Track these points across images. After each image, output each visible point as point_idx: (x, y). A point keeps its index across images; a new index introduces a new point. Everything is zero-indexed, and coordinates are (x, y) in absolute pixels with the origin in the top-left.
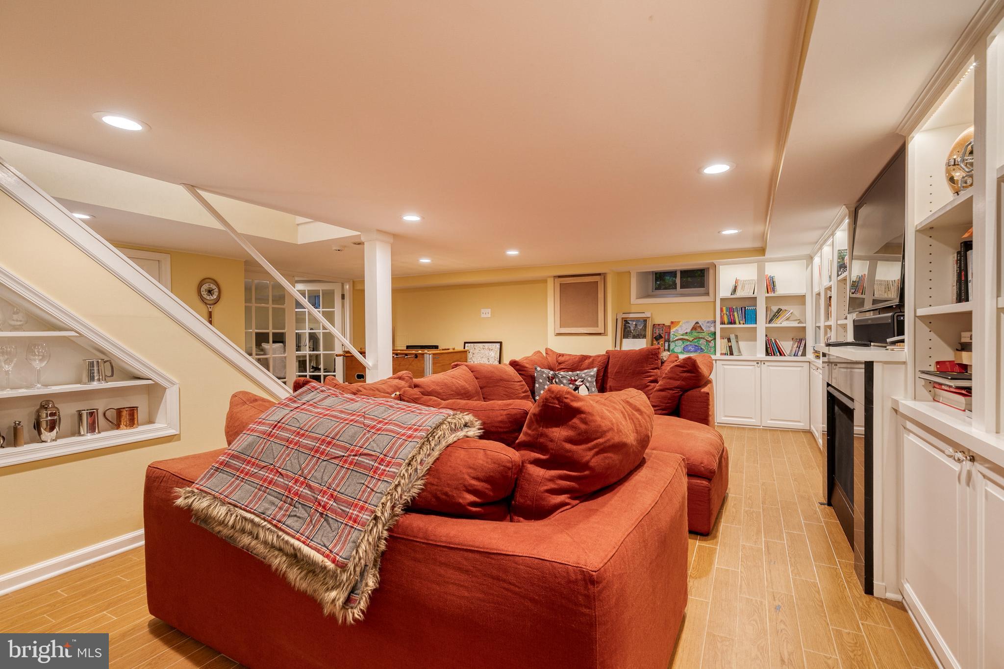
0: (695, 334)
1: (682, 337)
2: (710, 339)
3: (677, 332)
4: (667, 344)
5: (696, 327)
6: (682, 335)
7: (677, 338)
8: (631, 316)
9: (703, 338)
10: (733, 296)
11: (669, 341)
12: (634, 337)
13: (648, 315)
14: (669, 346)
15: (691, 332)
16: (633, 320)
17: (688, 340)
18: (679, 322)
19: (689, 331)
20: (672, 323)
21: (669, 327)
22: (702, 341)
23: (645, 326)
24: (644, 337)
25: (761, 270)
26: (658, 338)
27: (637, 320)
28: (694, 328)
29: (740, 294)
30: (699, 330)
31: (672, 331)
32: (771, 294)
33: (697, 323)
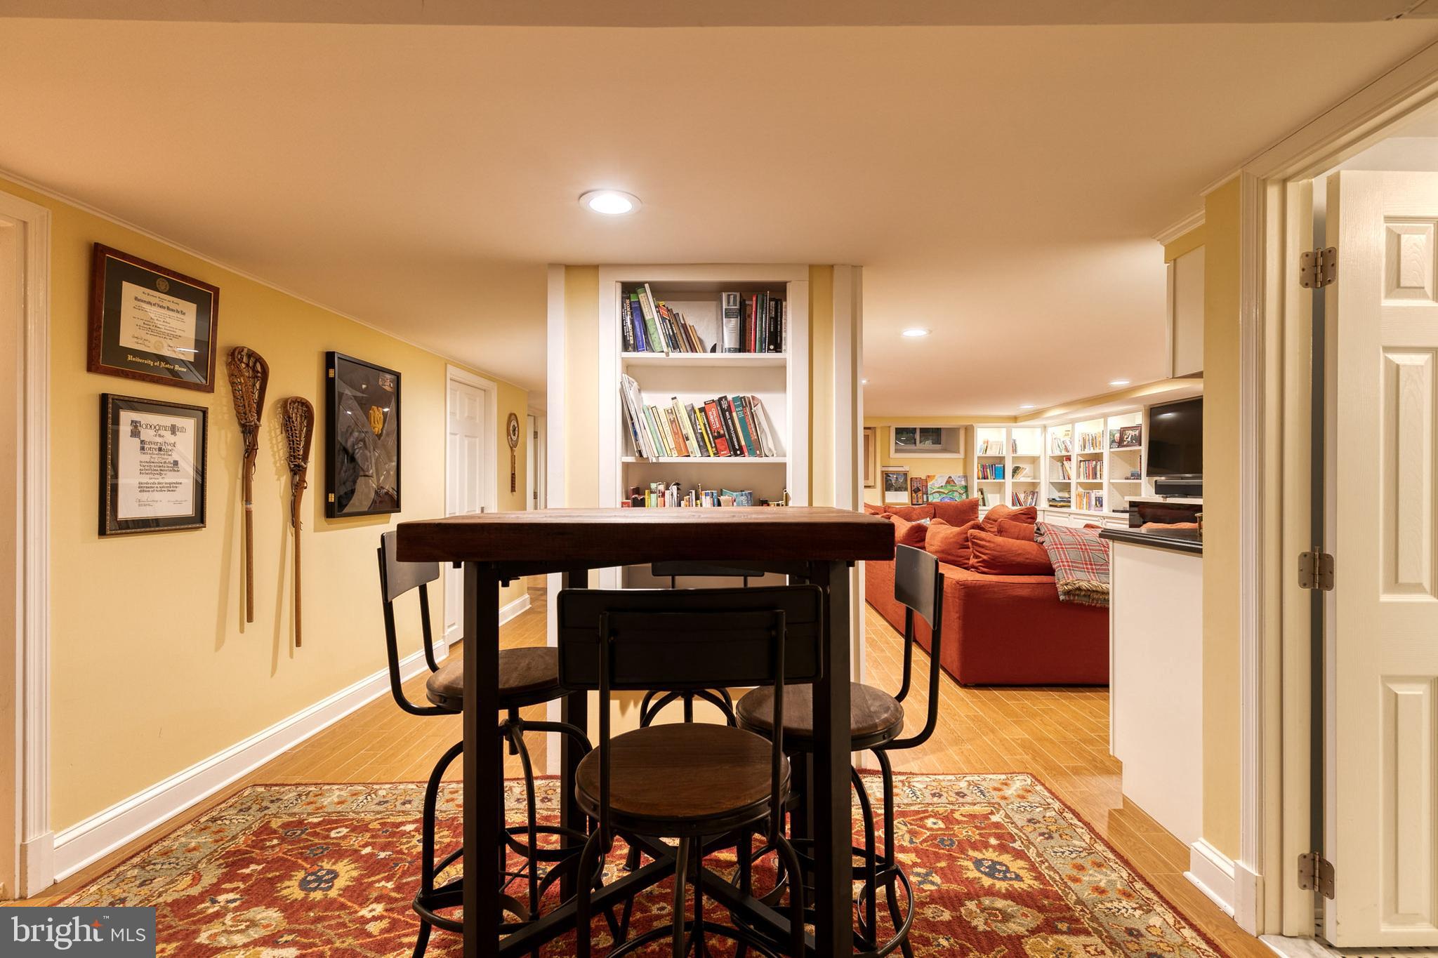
0: (949, 487)
1: (938, 490)
2: (962, 492)
3: (933, 485)
4: (925, 496)
5: (950, 481)
6: (939, 488)
7: (934, 491)
8: (891, 469)
9: (957, 491)
10: (984, 455)
11: (927, 494)
12: (896, 490)
13: (906, 468)
14: (927, 498)
15: (946, 486)
16: (893, 473)
17: (944, 493)
18: (934, 476)
19: (943, 484)
20: (929, 476)
21: (926, 480)
22: (955, 494)
23: (906, 480)
24: (906, 489)
25: (1009, 434)
26: (917, 490)
27: (897, 473)
28: (948, 482)
29: (990, 453)
30: (952, 484)
31: (929, 484)
32: (1015, 455)
33: (950, 477)
